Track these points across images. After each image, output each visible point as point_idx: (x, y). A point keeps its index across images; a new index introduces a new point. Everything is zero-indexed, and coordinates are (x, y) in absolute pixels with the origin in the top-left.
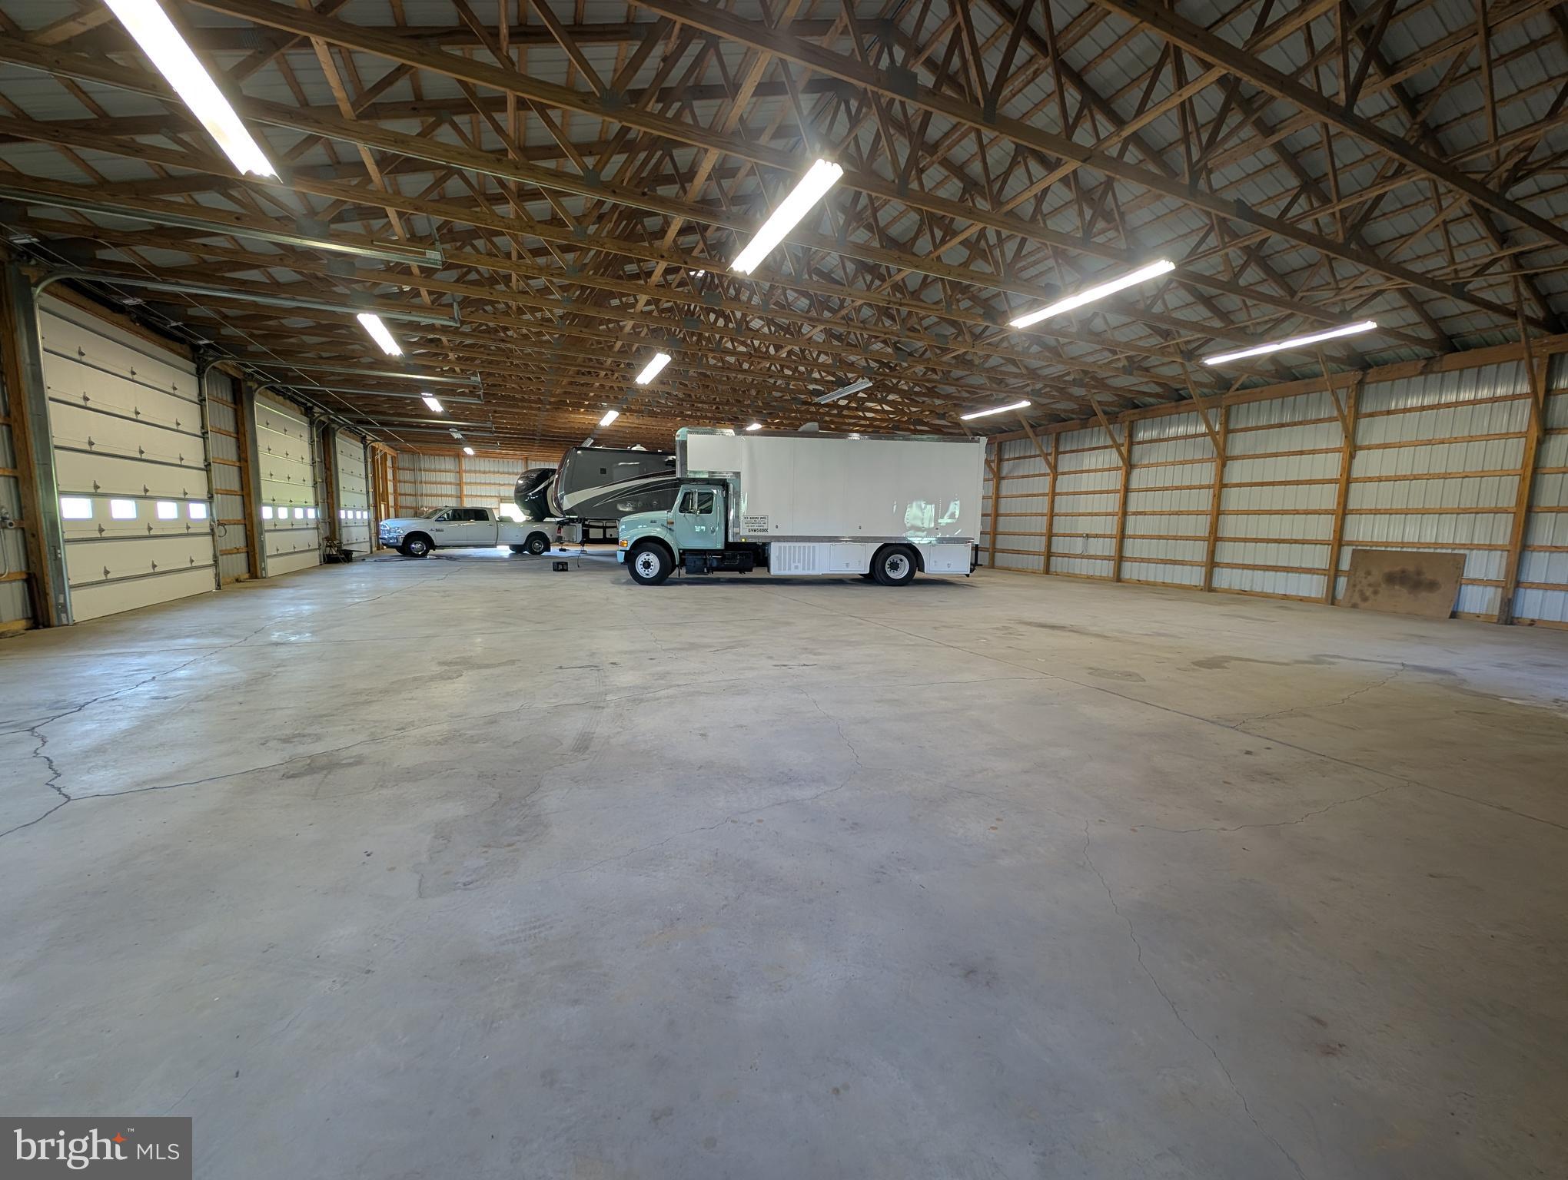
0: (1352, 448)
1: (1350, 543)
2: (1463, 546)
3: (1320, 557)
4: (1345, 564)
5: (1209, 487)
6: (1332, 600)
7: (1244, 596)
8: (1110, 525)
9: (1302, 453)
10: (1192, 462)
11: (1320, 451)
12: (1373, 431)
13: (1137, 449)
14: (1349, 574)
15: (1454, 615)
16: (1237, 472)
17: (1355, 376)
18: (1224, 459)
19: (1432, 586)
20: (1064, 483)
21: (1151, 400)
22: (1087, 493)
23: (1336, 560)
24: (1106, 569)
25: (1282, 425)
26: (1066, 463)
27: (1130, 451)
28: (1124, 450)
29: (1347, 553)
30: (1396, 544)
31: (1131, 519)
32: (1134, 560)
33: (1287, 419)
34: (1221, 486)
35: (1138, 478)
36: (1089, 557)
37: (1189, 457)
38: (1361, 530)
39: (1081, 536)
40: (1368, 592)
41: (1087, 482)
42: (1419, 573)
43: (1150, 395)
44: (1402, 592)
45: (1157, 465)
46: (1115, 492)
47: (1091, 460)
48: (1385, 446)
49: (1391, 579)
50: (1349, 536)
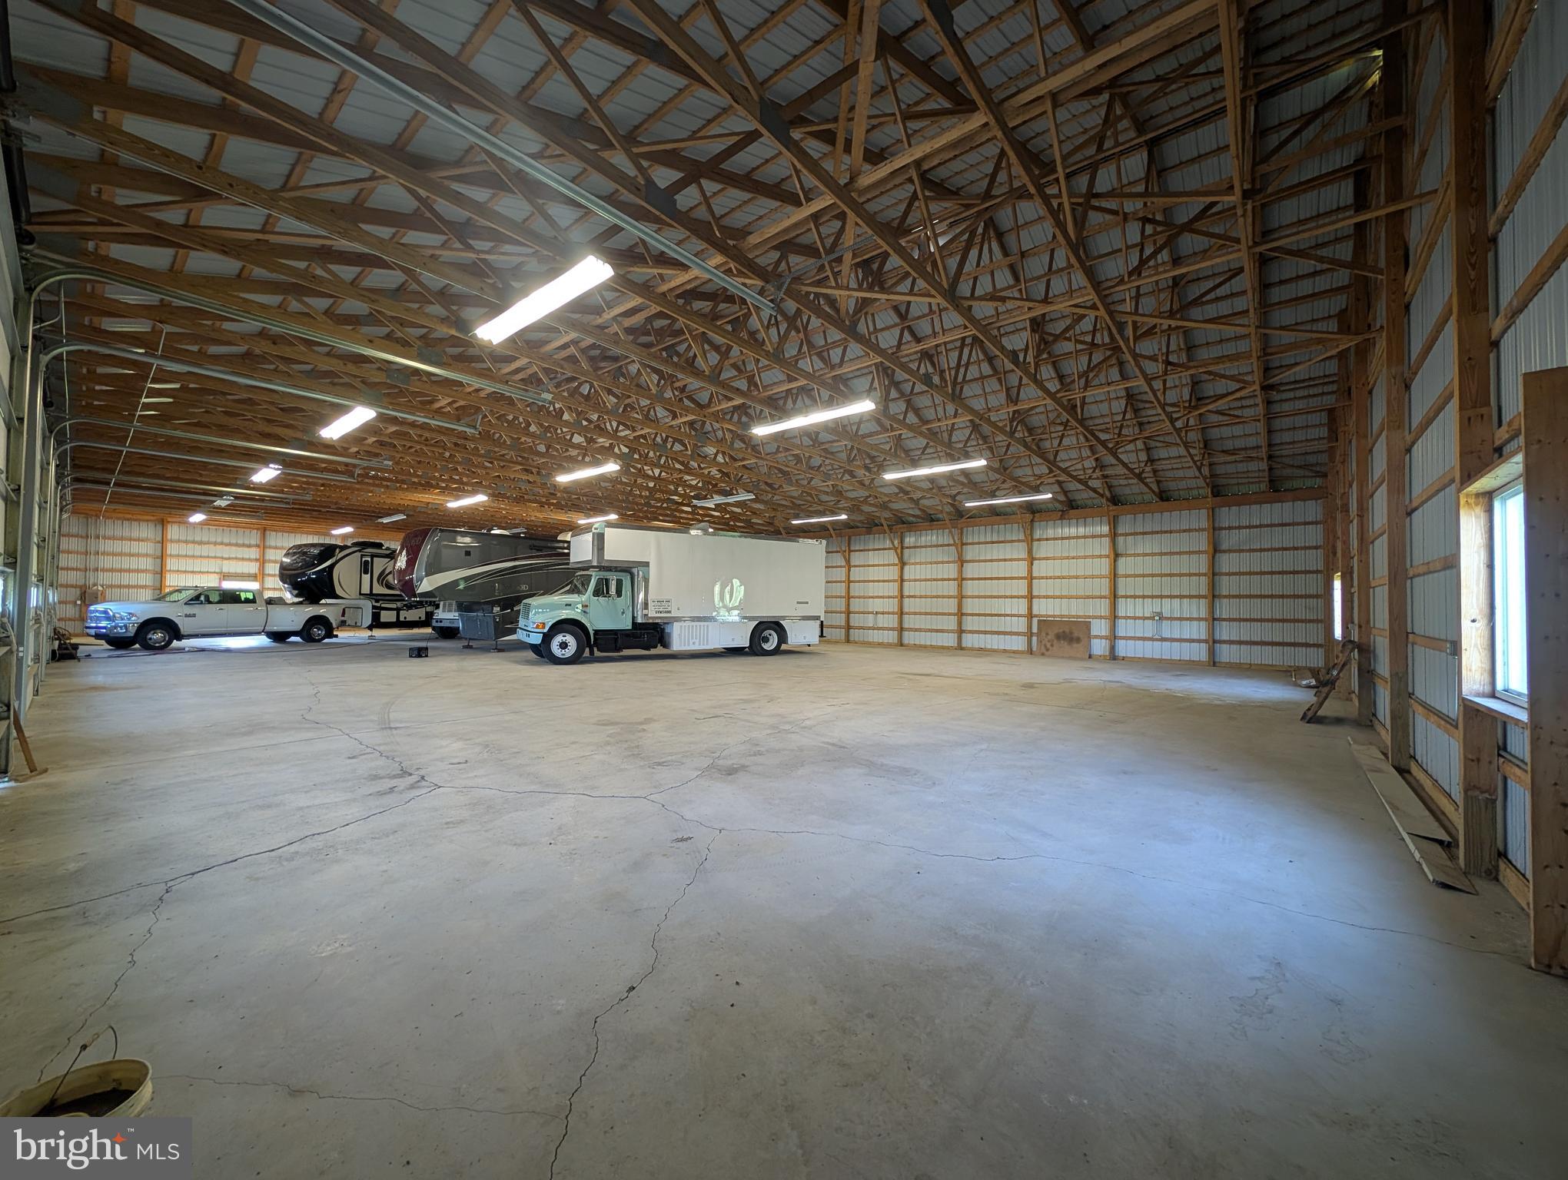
0: (1031, 559)
1: (1036, 616)
2: (1089, 617)
3: (1021, 625)
4: (1035, 630)
5: (954, 580)
6: (1030, 652)
7: (982, 652)
8: (892, 605)
9: (1005, 560)
10: (942, 563)
11: (1015, 560)
12: (1042, 549)
13: (906, 551)
14: (1038, 634)
15: (1090, 657)
16: (970, 570)
17: (1029, 517)
18: (962, 562)
19: (1078, 640)
20: (856, 574)
21: (914, 519)
22: (873, 581)
23: (1030, 627)
24: (891, 637)
25: (993, 543)
26: (857, 558)
27: (902, 553)
28: (899, 551)
29: (1035, 621)
30: (1058, 616)
31: (906, 601)
32: (910, 630)
33: (995, 539)
34: (961, 580)
35: (909, 572)
36: (879, 629)
37: (940, 560)
38: (1042, 608)
39: (872, 613)
40: (1049, 645)
41: (873, 573)
42: (1071, 633)
43: (914, 516)
44: (1063, 643)
45: (921, 563)
46: (894, 581)
47: (873, 558)
48: (1047, 559)
49: (1058, 637)
50: (1035, 612)
